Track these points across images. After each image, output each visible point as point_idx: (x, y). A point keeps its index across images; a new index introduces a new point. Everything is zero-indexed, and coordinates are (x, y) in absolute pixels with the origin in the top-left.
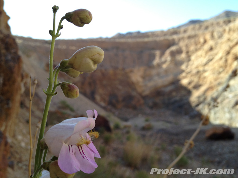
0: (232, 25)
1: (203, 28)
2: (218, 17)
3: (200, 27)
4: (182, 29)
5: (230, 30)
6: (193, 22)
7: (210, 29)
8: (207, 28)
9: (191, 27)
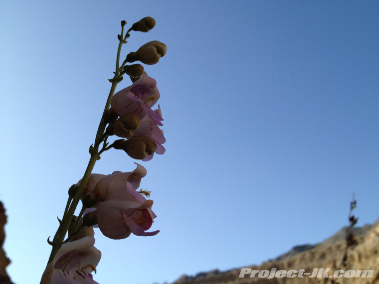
0: (360, 248)
1: (317, 256)
2: (336, 238)
3: (313, 255)
4: (285, 262)
5: (360, 256)
6: (300, 249)
7: (329, 257)
8: (323, 256)
9: (298, 256)
